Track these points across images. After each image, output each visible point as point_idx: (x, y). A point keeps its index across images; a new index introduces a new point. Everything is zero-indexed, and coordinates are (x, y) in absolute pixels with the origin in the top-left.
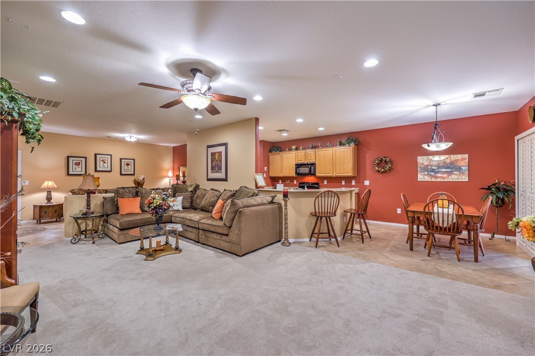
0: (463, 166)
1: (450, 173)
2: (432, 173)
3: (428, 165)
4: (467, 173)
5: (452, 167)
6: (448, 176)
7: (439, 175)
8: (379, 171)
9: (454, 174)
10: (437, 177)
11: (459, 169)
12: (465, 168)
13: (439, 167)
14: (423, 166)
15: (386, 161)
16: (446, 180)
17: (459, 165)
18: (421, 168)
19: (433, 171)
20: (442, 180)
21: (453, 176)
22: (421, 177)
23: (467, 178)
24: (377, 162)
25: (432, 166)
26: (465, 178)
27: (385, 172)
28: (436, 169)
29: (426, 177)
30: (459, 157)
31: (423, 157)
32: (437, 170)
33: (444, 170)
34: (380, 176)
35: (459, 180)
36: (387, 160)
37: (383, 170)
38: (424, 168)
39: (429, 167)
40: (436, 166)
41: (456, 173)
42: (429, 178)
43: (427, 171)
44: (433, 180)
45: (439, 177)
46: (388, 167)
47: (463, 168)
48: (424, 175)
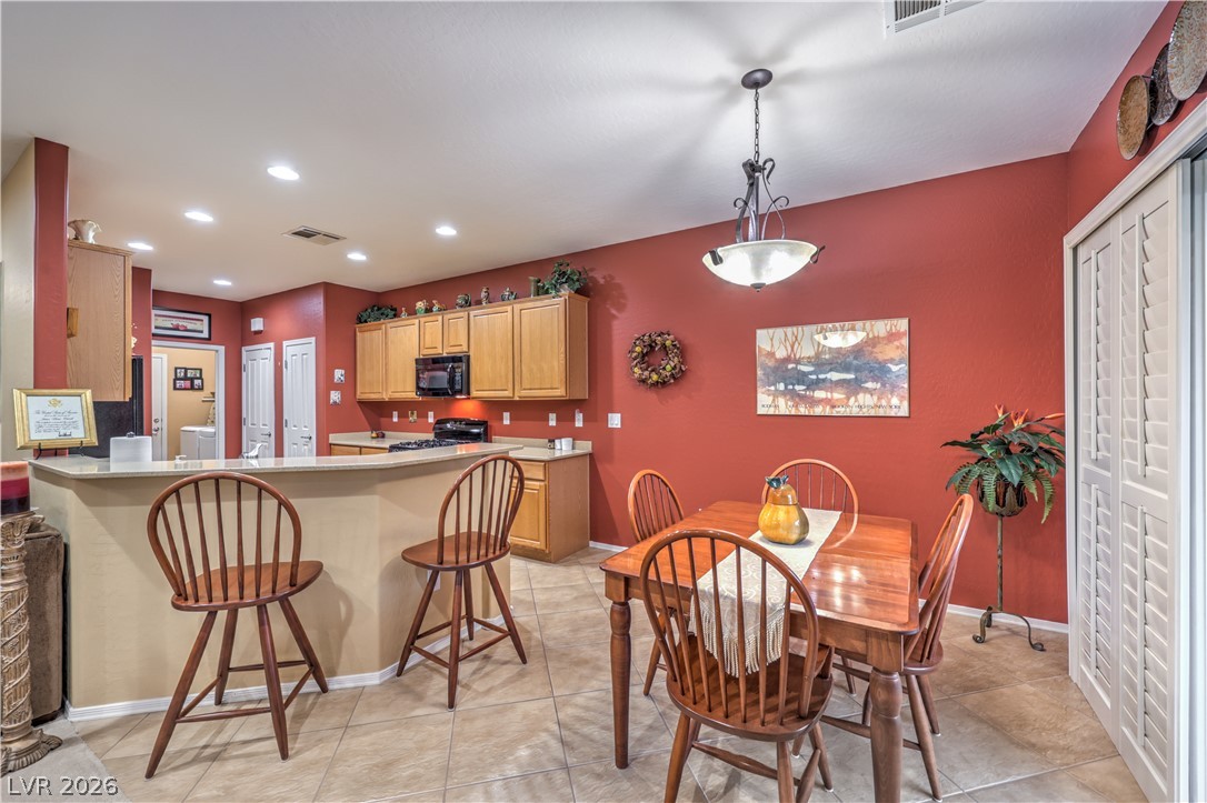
0: (892, 361)
1: (853, 387)
2: (797, 388)
3: (787, 360)
4: (906, 386)
5: (861, 367)
6: (848, 399)
7: (820, 394)
8: (644, 381)
9: (867, 390)
10: (814, 402)
11: (880, 372)
12: (899, 369)
13: (820, 363)
14: (771, 363)
15: (664, 346)
16: (840, 411)
17: (881, 357)
18: (764, 367)
19: (801, 378)
20: (828, 411)
21: (861, 396)
22: (770, 402)
23: (906, 404)
24: (638, 349)
25: (798, 362)
26: (898, 405)
27: (664, 383)
28: (811, 373)
29: (781, 401)
30: (881, 327)
31: (771, 331)
32: (814, 377)
33: (835, 376)
34: (652, 396)
35: (881, 412)
36: (668, 343)
37: (655, 377)
38: (776, 370)
39: (790, 366)
40: (809, 361)
41: (870, 385)
42: (790, 403)
43: (784, 380)
44: (803, 410)
45: (820, 401)
46: (668, 367)
47: (894, 368)
48: (776, 394)
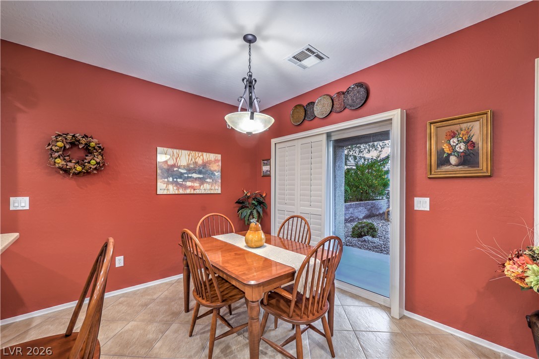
0: (215, 171)
1: (202, 181)
2: (179, 180)
3: (174, 166)
4: (220, 181)
5: (203, 170)
6: (200, 186)
7: (189, 184)
8: (66, 171)
9: (207, 183)
10: (186, 187)
11: (212, 175)
12: (218, 174)
13: (190, 170)
14: (165, 167)
15: (87, 145)
16: (197, 192)
17: (212, 169)
18: (162, 169)
19: (181, 176)
20: (192, 192)
21: (205, 185)
22: (164, 187)
23: (220, 188)
24: (60, 144)
25: (179, 167)
26: (217, 189)
27: (88, 173)
28: (185, 173)
29: (171, 187)
30: (212, 157)
31: (165, 150)
32: (186, 175)
33: (195, 175)
34: (69, 183)
35: (212, 192)
36: (93, 144)
37: (79, 168)
38: (168, 170)
39: (175, 169)
40: (184, 168)
41: (208, 180)
42: (175, 188)
43: (172, 176)
44: (181, 191)
45: (190, 187)
46: (93, 162)
47: (216, 174)
48: (168, 183)
